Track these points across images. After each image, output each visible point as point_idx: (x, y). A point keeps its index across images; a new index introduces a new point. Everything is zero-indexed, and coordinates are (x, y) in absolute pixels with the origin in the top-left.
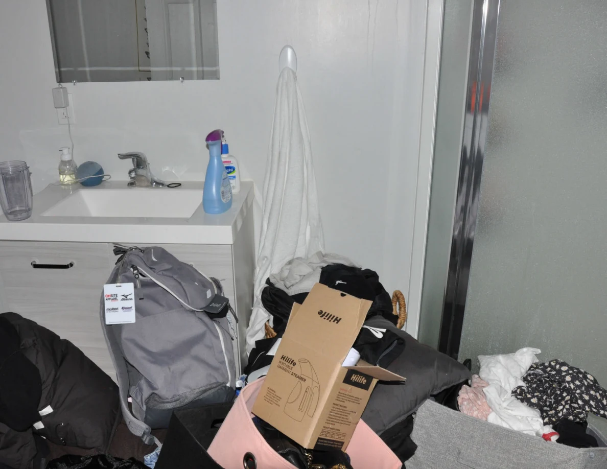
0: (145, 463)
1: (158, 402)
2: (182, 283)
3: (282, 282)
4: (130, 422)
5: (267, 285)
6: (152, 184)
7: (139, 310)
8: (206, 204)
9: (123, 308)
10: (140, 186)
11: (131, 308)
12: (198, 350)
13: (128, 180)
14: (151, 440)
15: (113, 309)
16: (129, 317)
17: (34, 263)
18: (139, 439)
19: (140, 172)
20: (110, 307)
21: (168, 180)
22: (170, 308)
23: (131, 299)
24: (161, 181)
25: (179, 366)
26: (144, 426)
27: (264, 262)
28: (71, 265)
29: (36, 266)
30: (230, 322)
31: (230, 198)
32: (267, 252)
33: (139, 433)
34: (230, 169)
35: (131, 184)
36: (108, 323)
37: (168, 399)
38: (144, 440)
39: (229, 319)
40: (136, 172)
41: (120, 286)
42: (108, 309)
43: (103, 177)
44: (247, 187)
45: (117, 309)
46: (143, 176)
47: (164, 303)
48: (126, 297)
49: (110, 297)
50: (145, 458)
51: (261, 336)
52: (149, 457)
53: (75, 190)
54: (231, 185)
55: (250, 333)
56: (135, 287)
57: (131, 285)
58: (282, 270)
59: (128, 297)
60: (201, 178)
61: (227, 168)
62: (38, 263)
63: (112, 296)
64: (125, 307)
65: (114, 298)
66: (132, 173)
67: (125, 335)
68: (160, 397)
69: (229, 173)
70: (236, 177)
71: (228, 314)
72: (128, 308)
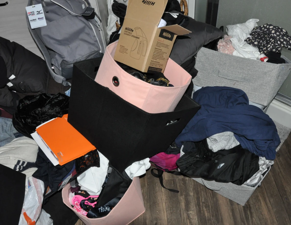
0: (66, 95)
1: (66, 64)
2: (68, 1)
4: (55, 77)
5: (114, 2)
7: (48, 19)
9: (39, 19)
11: (43, 18)
12: (83, 36)
14: (67, 84)
15: (33, 20)
16: (43, 23)
18: (61, 85)
20: (32, 19)
22: (64, 16)
23: (42, 13)
25: (74, 45)
26: (62, 78)
28: (7, 3)
30: (97, 21)
33: (60, 82)
36: (32, 28)
37: (71, 62)
38: (63, 84)
39: (96, 20)
41: (35, 7)
42: (31, 21)
45: (36, 19)
47: (61, 14)
48: (39, 12)
49: (30, 14)
50: (66, 92)
51: (114, 30)
52: (67, 92)
55: (108, 29)
56: (43, 6)
57: (40, 5)
59: (40, 12)
63: (31, 13)
64: (40, 18)
65: (32, 13)
67: (43, 33)
68: (67, 62)
71: (95, 17)
72: (42, 18)
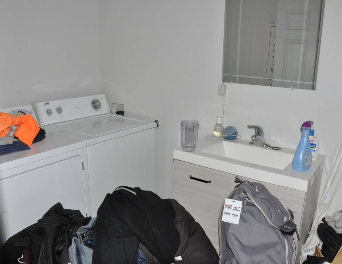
2: (271, 209)
3: (334, 223)
5: (322, 222)
6: (264, 145)
7: (242, 218)
8: (294, 164)
9: (233, 214)
10: (257, 145)
11: (238, 215)
13: (251, 140)
15: (227, 213)
16: (236, 221)
17: (191, 176)
19: (258, 137)
20: (227, 212)
21: (273, 145)
22: (260, 222)
23: (239, 211)
24: (269, 144)
27: (323, 207)
28: (210, 182)
29: (192, 178)
30: (294, 239)
31: (310, 163)
32: (327, 201)
34: (313, 145)
35: (251, 143)
36: (223, 220)
39: (294, 237)
40: (256, 137)
41: (235, 202)
42: (225, 213)
43: (236, 136)
44: (322, 158)
45: (230, 214)
46: (259, 140)
47: (257, 218)
48: (237, 208)
49: (227, 206)
51: (312, 253)
53: (220, 140)
54: (312, 155)
55: (305, 249)
56: (243, 204)
57: (241, 202)
58: (334, 215)
59: (238, 209)
60: (295, 147)
61: (312, 144)
62: (193, 176)
63: (229, 206)
65: (229, 207)
66: (253, 138)
67: (230, 230)
69: (312, 147)
70: (316, 151)
71: (294, 234)
72: (236, 215)
